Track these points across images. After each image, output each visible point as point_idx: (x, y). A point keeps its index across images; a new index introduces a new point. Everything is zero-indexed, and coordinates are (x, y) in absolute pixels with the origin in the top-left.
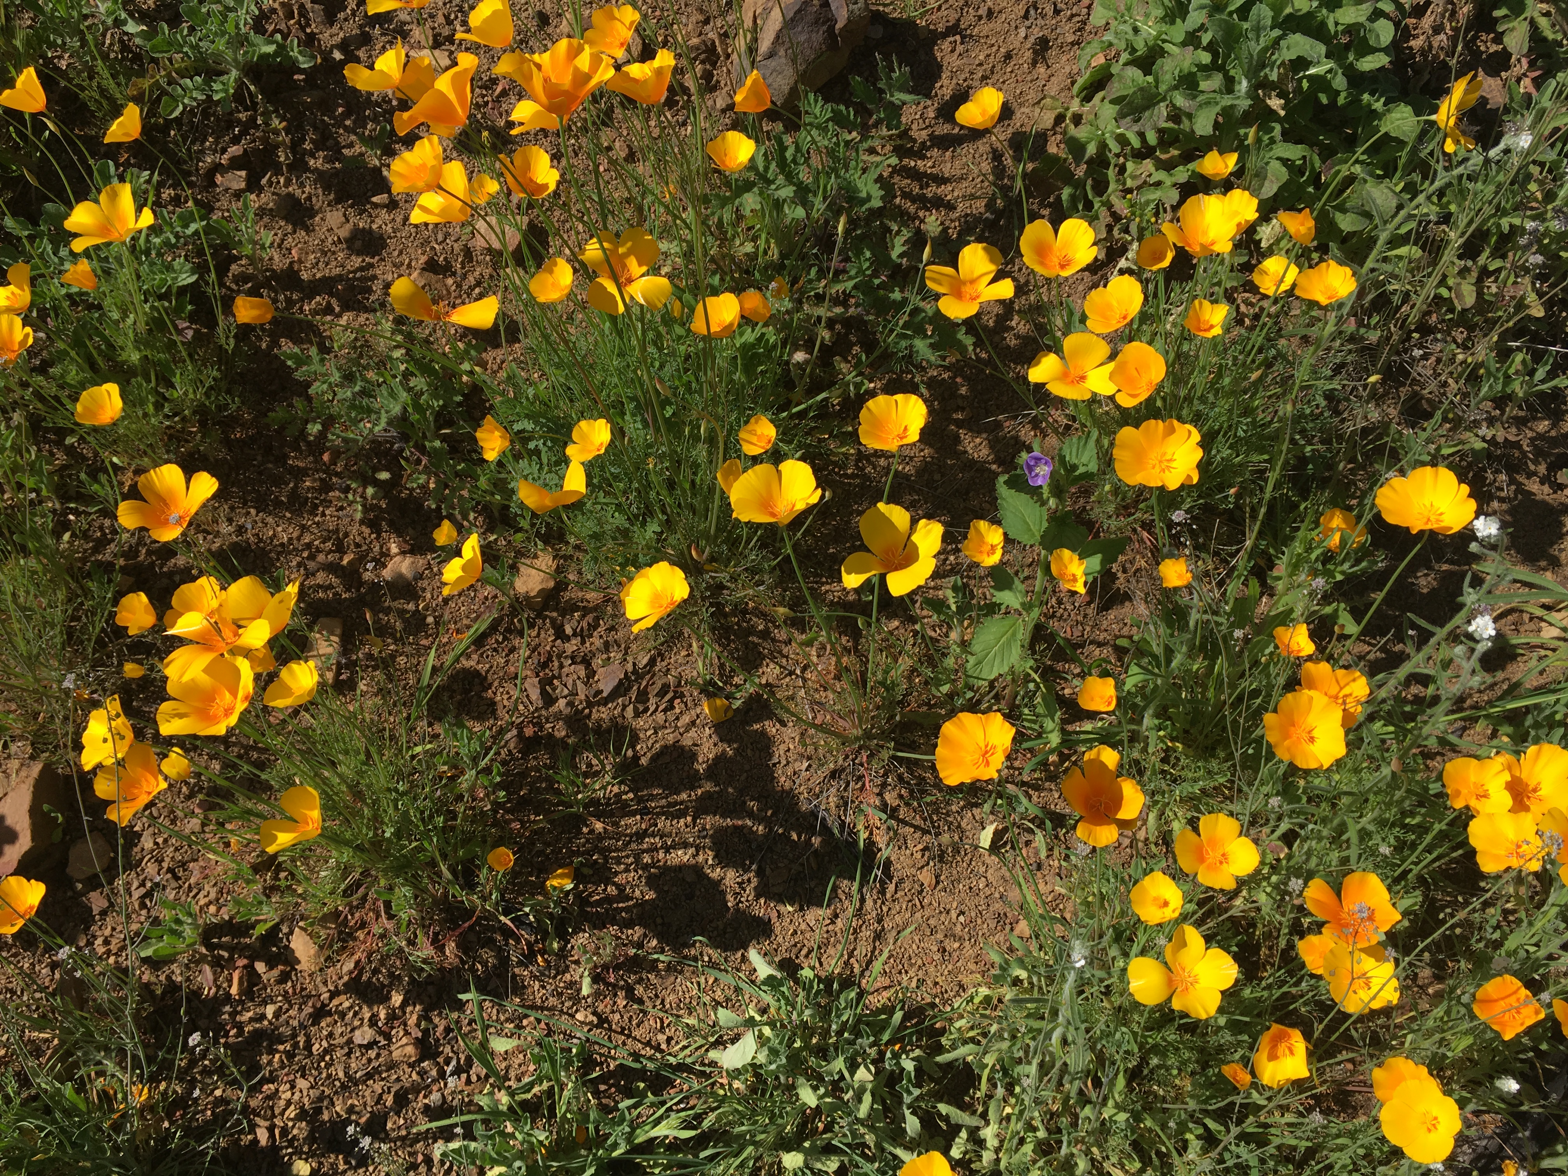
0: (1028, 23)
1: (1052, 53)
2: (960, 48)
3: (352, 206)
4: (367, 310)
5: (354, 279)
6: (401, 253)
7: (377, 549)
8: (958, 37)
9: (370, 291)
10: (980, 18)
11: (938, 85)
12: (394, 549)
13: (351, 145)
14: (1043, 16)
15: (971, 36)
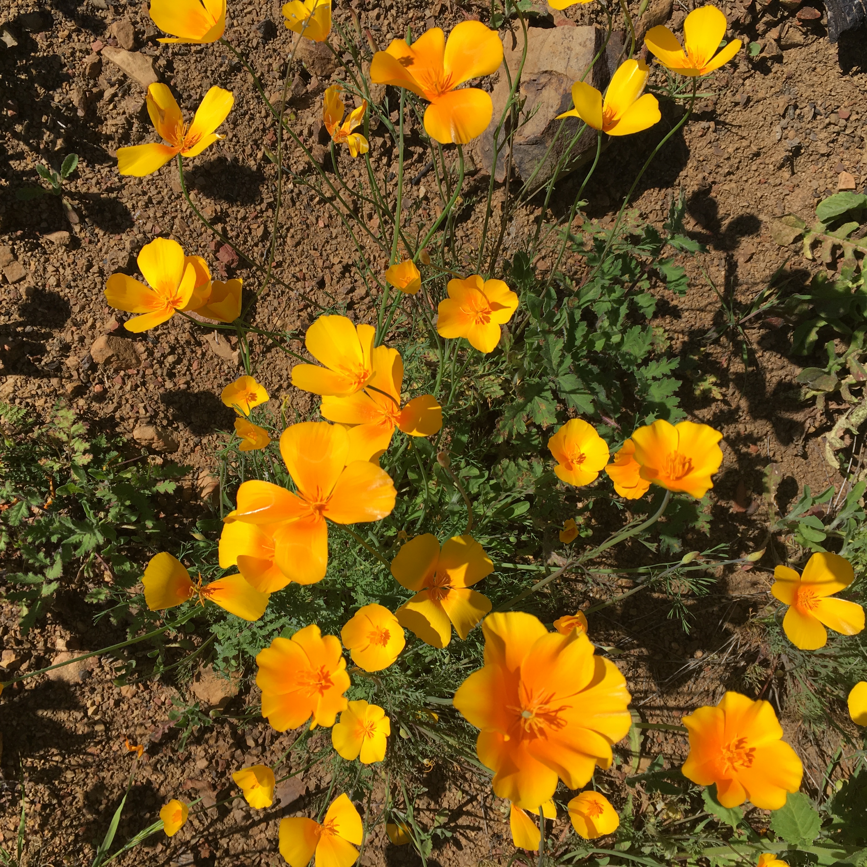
0: (784, 122)
1: (801, 160)
2: (711, 136)
3: (21, 238)
4: (39, 374)
5: (24, 334)
6: (83, 308)
7: (40, 645)
8: (712, 124)
9: (43, 351)
10: (737, 104)
11: (683, 173)
12: (60, 644)
13: (20, 156)
14: (800, 117)
15: (724, 123)
